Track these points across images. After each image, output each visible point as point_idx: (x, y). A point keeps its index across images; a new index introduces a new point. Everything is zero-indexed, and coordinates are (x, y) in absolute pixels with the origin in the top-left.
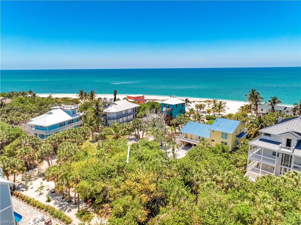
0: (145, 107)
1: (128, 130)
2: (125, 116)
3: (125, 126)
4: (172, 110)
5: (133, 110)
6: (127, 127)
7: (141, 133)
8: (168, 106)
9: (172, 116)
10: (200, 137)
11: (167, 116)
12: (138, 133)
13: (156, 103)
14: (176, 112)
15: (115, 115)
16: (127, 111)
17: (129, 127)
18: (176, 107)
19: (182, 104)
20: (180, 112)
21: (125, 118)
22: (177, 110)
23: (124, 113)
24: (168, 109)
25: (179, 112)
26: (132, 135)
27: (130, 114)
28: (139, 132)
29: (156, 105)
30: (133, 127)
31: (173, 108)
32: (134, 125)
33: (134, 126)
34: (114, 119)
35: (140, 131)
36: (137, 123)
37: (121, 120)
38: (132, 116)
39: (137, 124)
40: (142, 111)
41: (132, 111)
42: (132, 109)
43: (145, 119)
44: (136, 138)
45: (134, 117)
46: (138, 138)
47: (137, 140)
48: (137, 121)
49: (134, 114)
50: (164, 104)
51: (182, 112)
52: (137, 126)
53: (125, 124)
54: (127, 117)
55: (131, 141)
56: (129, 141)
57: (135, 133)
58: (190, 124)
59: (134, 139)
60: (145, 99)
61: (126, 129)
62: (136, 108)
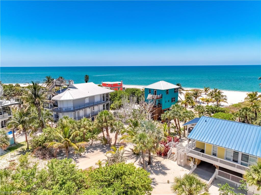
2: (89, 107)
4: (161, 97)
5: (103, 97)
6: (87, 127)
7: (112, 136)
8: (155, 92)
9: (161, 107)
11: (154, 107)
12: (108, 135)
14: (167, 101)
15: (71, 105)
16: (92, 98)
17: (90, 125)
18: (167, 93)
19: (175, 89)
20: (172, 101)
21: (89, 111)
22: (169, 98)
23: (87, 101)
24: (155, 97)
25: (170, 101)
26: (97, 140)
27: (98, 104)
28: (110, 134)
29: (137, 92)
30: (99, 126)
31: (162, 95)
32: (100, 122)
33: (100, 124)
34: (68, 111)
35: (112, 131)
36: (105, 118)
37: (81, 113)
38: (101, 107)
39: (106, 121)
41: (101, 99)
42: (101, 95)
44: (105, 145)
46: (107, 144)
47: (105, 149)
48: (105, 115)
49: (104, 103)
50: (149, 90)
51: (174, 100)
52: (105, 124)
53: (84, 121)
54: (93, 107)
55: (94, 151)
56: (91, 151)
57: (103, 136)
58: (206, 122)
59: (100, 146)
60: (123, 87)
61: (85, 129)
62: (107, 94)
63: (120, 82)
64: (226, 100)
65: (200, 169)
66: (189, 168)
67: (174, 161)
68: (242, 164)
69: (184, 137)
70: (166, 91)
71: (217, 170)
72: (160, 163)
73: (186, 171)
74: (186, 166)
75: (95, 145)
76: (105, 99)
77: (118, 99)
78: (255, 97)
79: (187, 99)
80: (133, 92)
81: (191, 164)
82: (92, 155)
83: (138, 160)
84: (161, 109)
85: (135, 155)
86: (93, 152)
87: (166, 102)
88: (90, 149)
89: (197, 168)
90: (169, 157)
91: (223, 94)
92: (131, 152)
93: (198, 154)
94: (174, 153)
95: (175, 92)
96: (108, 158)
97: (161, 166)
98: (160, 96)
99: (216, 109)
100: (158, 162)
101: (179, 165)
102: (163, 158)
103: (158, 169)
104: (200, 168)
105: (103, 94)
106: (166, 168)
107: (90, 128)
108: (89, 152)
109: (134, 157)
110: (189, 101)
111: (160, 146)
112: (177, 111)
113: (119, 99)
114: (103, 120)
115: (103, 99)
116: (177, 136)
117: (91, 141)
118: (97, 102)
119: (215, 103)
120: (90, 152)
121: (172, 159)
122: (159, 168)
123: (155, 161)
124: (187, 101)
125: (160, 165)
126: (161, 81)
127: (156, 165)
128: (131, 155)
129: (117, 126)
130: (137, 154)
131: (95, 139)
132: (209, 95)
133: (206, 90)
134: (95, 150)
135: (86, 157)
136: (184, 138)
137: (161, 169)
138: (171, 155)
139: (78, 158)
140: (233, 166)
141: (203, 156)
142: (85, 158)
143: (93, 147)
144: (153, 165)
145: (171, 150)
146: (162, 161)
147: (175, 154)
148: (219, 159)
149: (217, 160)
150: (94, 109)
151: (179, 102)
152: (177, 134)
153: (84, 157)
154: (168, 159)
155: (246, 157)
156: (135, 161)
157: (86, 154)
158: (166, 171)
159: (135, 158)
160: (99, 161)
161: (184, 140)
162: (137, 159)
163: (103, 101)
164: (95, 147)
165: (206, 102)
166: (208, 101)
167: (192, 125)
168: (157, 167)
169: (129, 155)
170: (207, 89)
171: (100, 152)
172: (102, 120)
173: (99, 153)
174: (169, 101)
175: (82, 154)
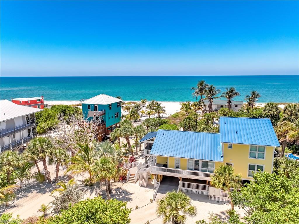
0: (49, 115)
1: (17, 168)
2: (8, 134)
3: (8, 160)
4: (105, 113)
6: (15, 163)
7: (52, 168)
8: (96, 108)
9: (104, 125)
10: (197, 162)
12: (45, 169)
13: (67, 107)
14: (111, 118)
16: (11, 121)
17: (18, 160)
18: (110, 108)
19: (118, 103)
20: (116, 117)
21: (7, 140)
22: (112, 113)
24: (98, 113)
25: (114, 117)
26: (29, 178)
27: (20, 129)
28: (48, 167)
29: (69, 109)
30: (32, 159)
31: (105, 111)
32: (34, 153)
33: (34, 156)
35: (51, 162)
36: (42, 147)
38: (25, 133)
39: (43, 151)
40: (45, 121)
41: (24, 122)
42: (23, 117)
43: (53, 135)
44: (42, 183)
45: (29, 135)
46: (45, 181)
47: (43, 188)
48: (40, 143)
49: (30, 127)
50: (88, 106)
51: (118, 116)
52: (42, 155)
53: (8, 155)
54: (13, 135)
55: (27, 194)
56: (23, 196)
57: (37, 171)
58: (164, 135)
59: (35, 186)
60: (45, 104)
61: (11, 166)
62: (32, 115)
63: (40, 98)
64: (165, 111)
65: (164, 186)
66: (153, 187)
67: (134, 183)
68: (202, 171)
69: (136, 155)
70: (109, 106)
71: (181, 182)
72: (121, 189)
73: (150, 191)
74: (149, 186)
75: (26, 186)
76: (30, 122)
77: (44, 120)
78: (189, 107)
79: (132, 113)
80: (63, 109)
81: (154, 182)
82: (26, 200)
83: (94, 192)
84: (105, 127)
85: (88, 187)
86: (27, 196)
87: (109, 119)
88: (20, 193)
89: (161, 185)
90: (128, 180)
91: (161, 106)
92: (81, 184)
93: (163, 170)
94: (133, 175)
95: (118, 106)
96: (56, 198)
97: (123, 192)
98: (103, 112)
99: (159, 121)
100: (118, 188)
101: (142, 186)
102: (122, 183)
103: (121, 197)
104: (164, 184)
105: (26, 116)
106: (129, 193)
107: (19, 164)
108: (20, 197)
109: (87, 190)
110: (134, 115)
111: (122, 169)
112: (129, 128)
113: (46, 120)
114: (39, 150)
115: (27, 122)
116: (129, 155)
117: (19, 182)
118: (20, 127)
119: (156, 115)
120: (22, 198)
121: (133, 182)
122: (121, 195)
123: (114, 187)
124: (132, 116)
125: (121, 191)
126: (101, 95)
127: (117, 193)
128: (83, 187)
129: (58, 155)
130: (89, 185)
131: (25, 179)
132: (149, 108)
133: (143, 103)
134: (29, 192)
135: (17, 206)
136: (137, 157)
137: (124, 195)
138: (130, 177)
139: (4, 211)
140: (197, 174)
141: (168, 171)
142: (17, 208)
143: (25, 190)
144: (114, 193)
145: (130, 172)
146: (122, 186)
147: (135, 176)
148: (184, 170)
149: (181, 172)
150: (14, 137)
151: (123, 117)
152: (129, 153)
153: (14, 206)
154: (127, 183)
155: (205, 164)
156: (91, 194)
157: (16, 202)
158: (131, 197)
159: (89, 190)
160: (42, 205)
161: (137, 158)
162: (92, 191)
163: (27, 125)
164: (28, 189)
165: (148, 114)
166: (149, 114)
167: (149, 140)
168: (119, 195)
169: (80, 188)
170: (144, 101)
171: (38, 194)
172: (37, 150)
173: (36, 196)
174: (112, 117)
175: (10, 203)
